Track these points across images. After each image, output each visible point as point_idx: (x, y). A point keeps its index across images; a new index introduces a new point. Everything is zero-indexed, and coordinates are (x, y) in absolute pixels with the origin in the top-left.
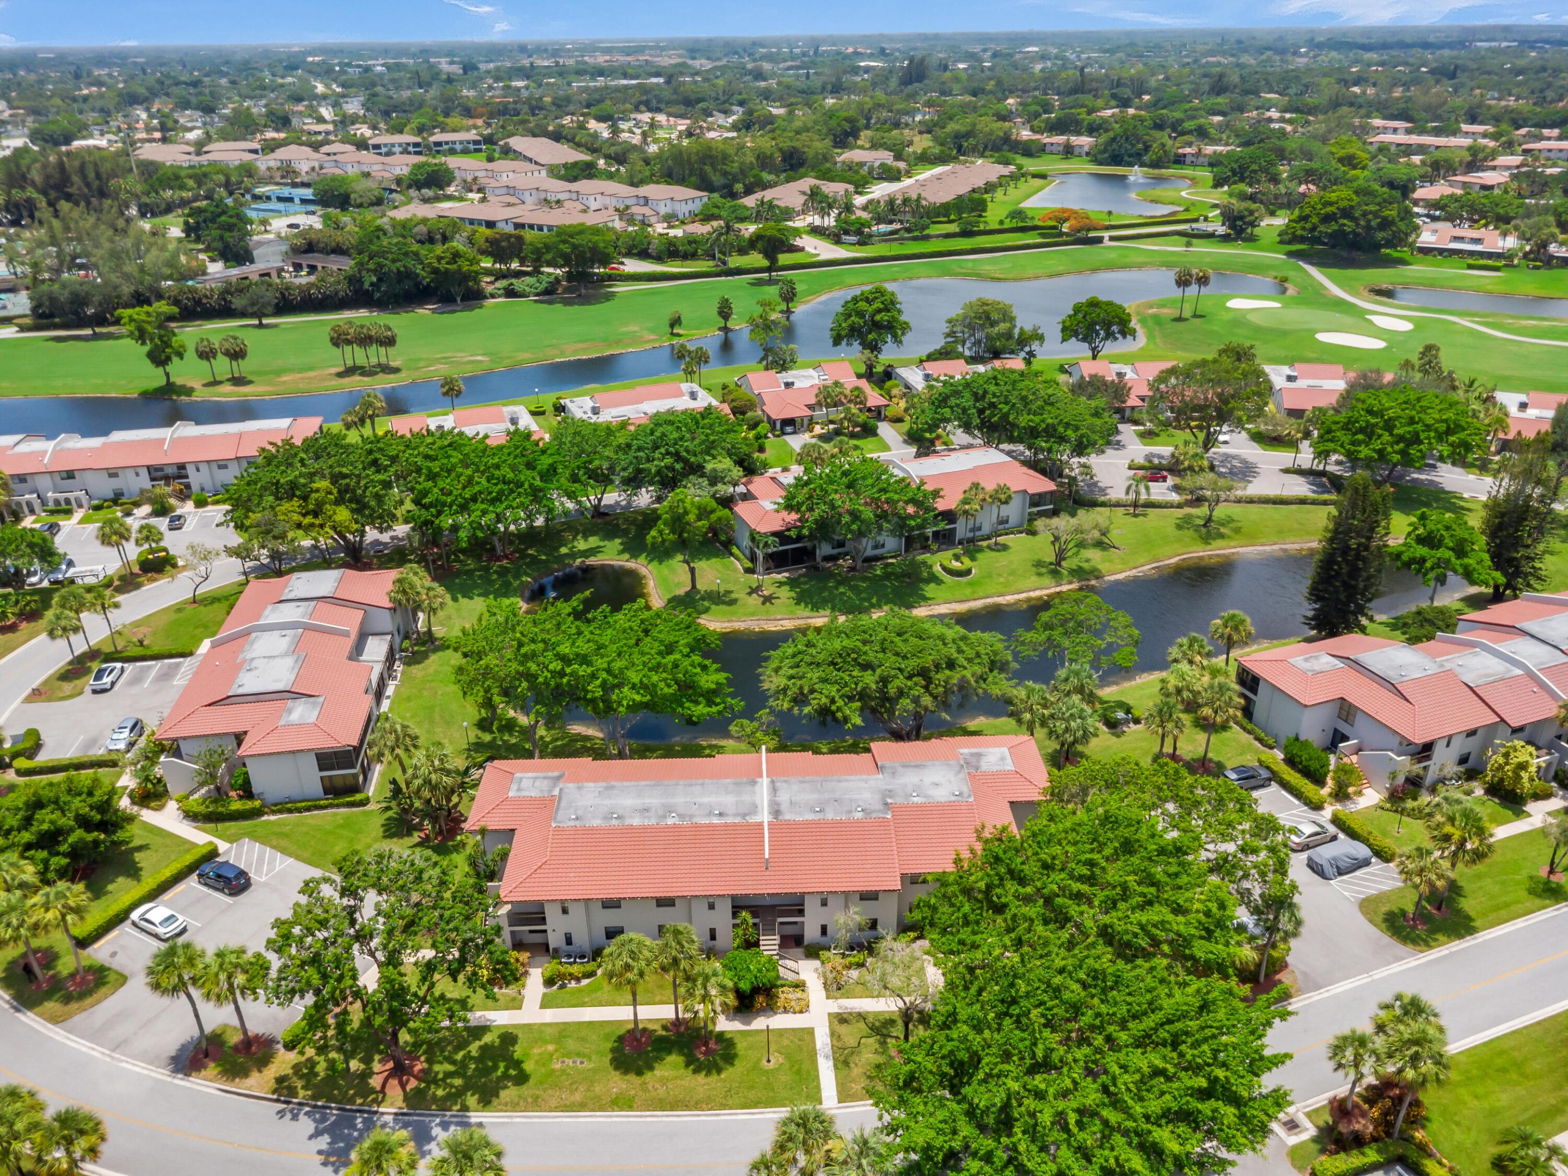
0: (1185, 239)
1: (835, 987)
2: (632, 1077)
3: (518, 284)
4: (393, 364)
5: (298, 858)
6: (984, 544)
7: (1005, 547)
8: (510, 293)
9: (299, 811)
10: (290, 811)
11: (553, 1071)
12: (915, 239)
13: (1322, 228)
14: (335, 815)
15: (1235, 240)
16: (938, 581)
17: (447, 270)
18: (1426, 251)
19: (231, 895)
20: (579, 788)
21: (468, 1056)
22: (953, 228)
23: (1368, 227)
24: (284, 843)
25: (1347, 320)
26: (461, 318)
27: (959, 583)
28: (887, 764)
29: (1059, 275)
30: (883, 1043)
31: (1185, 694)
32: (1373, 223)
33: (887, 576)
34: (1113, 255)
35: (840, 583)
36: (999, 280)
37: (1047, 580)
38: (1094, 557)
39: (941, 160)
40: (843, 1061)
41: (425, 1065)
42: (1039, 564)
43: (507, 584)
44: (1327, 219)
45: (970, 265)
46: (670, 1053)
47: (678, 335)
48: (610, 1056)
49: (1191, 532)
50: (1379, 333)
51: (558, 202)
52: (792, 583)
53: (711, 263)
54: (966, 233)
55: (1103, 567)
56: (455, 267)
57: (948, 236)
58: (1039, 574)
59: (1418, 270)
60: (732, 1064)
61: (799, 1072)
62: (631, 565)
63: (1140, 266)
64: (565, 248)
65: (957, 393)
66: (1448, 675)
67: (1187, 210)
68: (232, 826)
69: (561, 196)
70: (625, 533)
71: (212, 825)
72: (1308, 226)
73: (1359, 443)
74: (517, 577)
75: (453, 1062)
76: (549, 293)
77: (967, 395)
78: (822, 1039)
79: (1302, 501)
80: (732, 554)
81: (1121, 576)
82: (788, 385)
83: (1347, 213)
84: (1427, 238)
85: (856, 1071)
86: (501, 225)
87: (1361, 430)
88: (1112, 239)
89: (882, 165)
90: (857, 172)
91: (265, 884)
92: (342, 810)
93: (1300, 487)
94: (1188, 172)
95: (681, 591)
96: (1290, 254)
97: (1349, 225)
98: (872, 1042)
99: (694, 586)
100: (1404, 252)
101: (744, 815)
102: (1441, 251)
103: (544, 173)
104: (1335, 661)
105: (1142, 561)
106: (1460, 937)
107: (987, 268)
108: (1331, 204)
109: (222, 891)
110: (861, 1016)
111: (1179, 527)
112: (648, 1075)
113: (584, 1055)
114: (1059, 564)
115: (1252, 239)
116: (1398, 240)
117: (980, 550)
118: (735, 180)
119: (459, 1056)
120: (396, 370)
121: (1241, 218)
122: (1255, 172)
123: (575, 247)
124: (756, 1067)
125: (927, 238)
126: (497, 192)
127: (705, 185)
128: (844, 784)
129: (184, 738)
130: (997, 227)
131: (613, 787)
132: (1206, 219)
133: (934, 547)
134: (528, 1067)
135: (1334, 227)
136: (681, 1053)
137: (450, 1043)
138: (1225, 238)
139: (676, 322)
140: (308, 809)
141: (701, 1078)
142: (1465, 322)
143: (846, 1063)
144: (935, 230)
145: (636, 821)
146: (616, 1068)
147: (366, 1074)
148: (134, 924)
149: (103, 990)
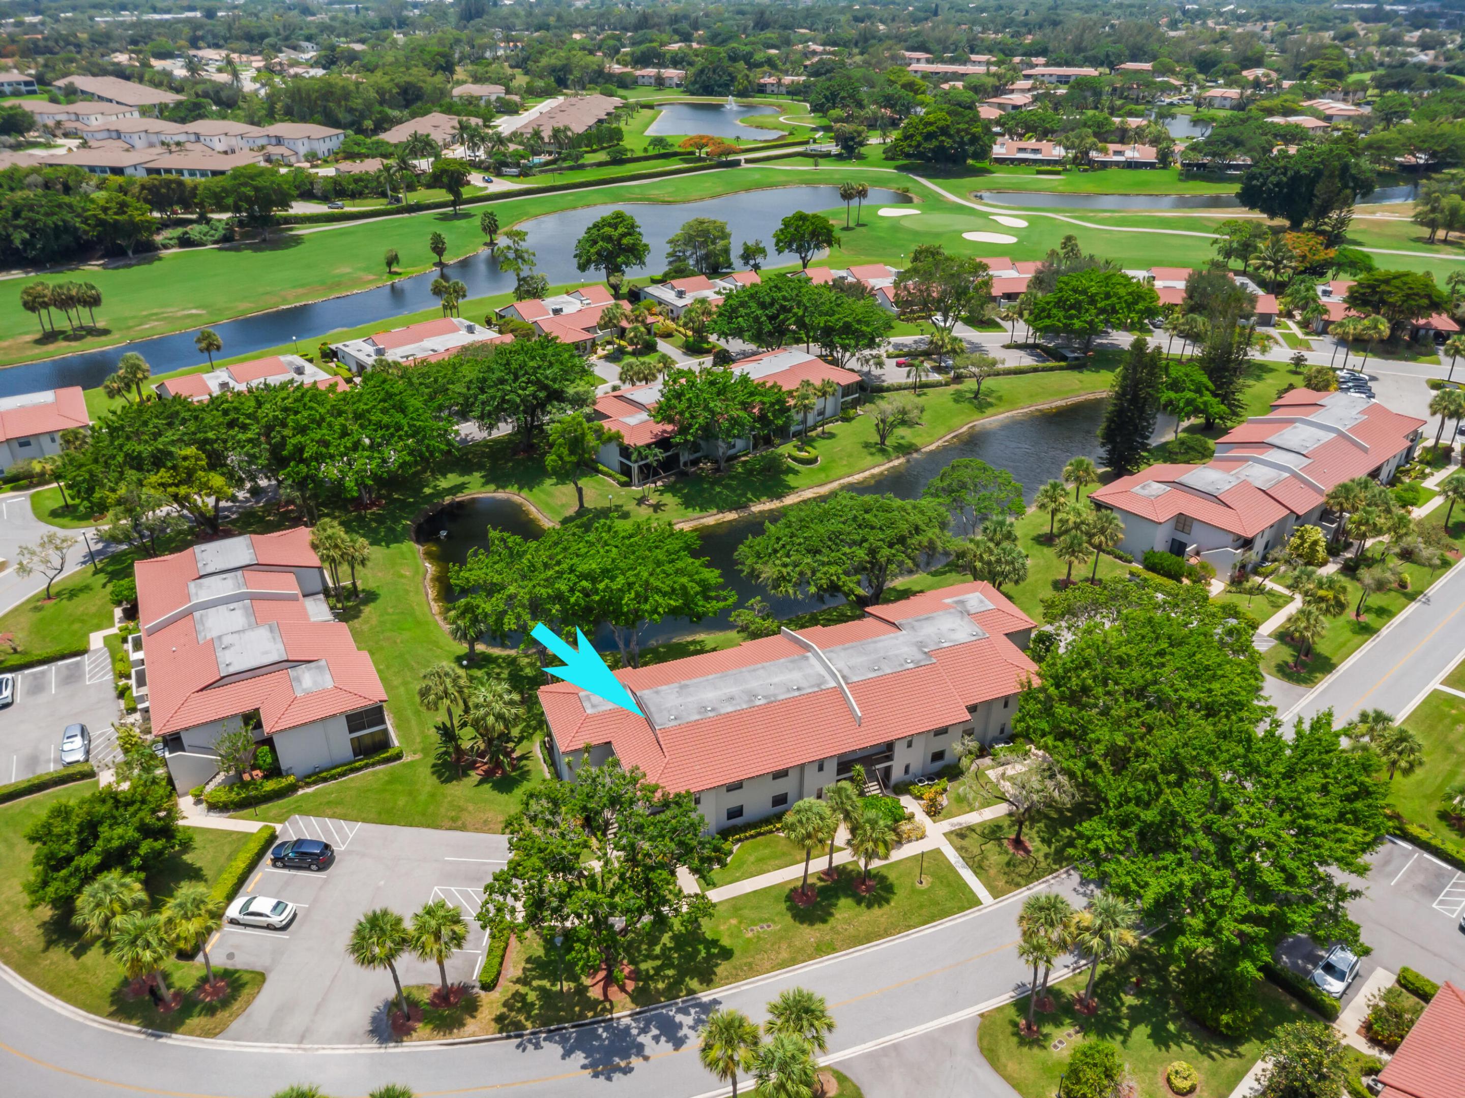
0: (811, 160)
1: (934, 811)
2: (819, 926)
3: (194, 231)
4: (100, 324)
5: (364, 821)
6: (813, 434)
7: (831, 436)
8: (185, 242)
9: (333, 777)
10: (325, 780)
11: (749, 941)
12: (571, 168)
13: (926, 145)
14: (374, 774)
15: (850, 158)
16: (796, 472)
17: (116, 221)
18: (1001, 161)
19: (320, 869)
20: (657, 692)
21: (664, 948)
22: (602, 156)
23: (962, 144)
24: (339, 810)
25: (980, 221)
26: (138, 272)
27: (812, 470)
28: (903, 621)
29: (719, 196)
30: (1000, 845)
31: (1084, 527)
32: (966, 139)
33: (750, 472)
34: (757, 176)
35: (713, 484)
36: (669, 203)
37: (879, 458)
38: (903, 434)
39: (547, 93)
40: (978, 868)
41: (632, 967)
42: (867, 445)
43: (391, 530)
44: (929, 137)
45: (637, 190)
46: (838, 898)
47: (396, 273)
48: (789, 915)
49: (966, 405)
50: (1008, 230)
51: (178, 144)
52: (668, 488)
53: (384, 201)
54: (617, 161)
55: (917, 441)
56: (125, 217)
57: (600, 164)
58: (872, 454)
59: (1001, 176)
60: (894, 893)
61: (949, 885)
62: (501, 495)
63: (784, 184)
64: (249, 191)
65: (743, 304)
66: (1245, 484)
67: (791, 134)
68: (273, 807)
69: (182, 138)
70: (480, 467)
71: (251, 811)
72: (914, 143)
73: (1071, 317)
74: (396, 520)
75: (657, 957)
76: (227, 240)
77: (753, 304)
78: (952, 855)
79: (1035, 370)
80: (598, 471)
81: (933, 447)
82: (557, 312)
83: (944, 131)
84: (998, 150)
85: (993, 872)
86: (128, 171)
87: (1072, 307)
88: (747, 161)
89: (498, 99)
90: (477, 106)
91: (348, 852)
92: (378, 768)
93: (1026, 360)
94: (772, 100)
95: (571, 511)
96: (900, 168)
97: (948, 142)
98: (991, 846)
99: (581, 505)
100: (986, 164)
101: (819, 685)
102: (1012, 161)
103: (136, 114)
104: (1163, 486)
105: (942, 432)
106: (1330, 672)
107: (654, 193)
108: (931, 124)
109: (308, 868)
110: (971, 829)
111: (956, 401)
112: (832, 921)
113: (766, 920)
114: (883, 443)
115: (861, 157)
116: (983, 153)
117: (813, 440)
118: (363, 117)
119: (657, 950)
120: (105, 332)
121: (853, 139)
122: (843, 98)
123: (257, 189)
124: (914, 891)
125: (582, 167)
126: (99, 136)
127: (331, 121)
128: (880, 645)
129: (187, 729)
130: (643, 154)
131: (686, 686)
132: (815, 141)
133: (777, 441)
134: (726, 942)
135: (934, 143)
136: (847, 896)
137: (641, 942)
138: (839, 157)
139: (392, 260)
140: (344, 774)
141: (876, 911)
142: (1060, 217)
143: (981, 867)
144: (590, 158)
145: (730, 709)
146: (802, 922)
147: (581, 991)
148: (233, 922)
149: (246, 991)
